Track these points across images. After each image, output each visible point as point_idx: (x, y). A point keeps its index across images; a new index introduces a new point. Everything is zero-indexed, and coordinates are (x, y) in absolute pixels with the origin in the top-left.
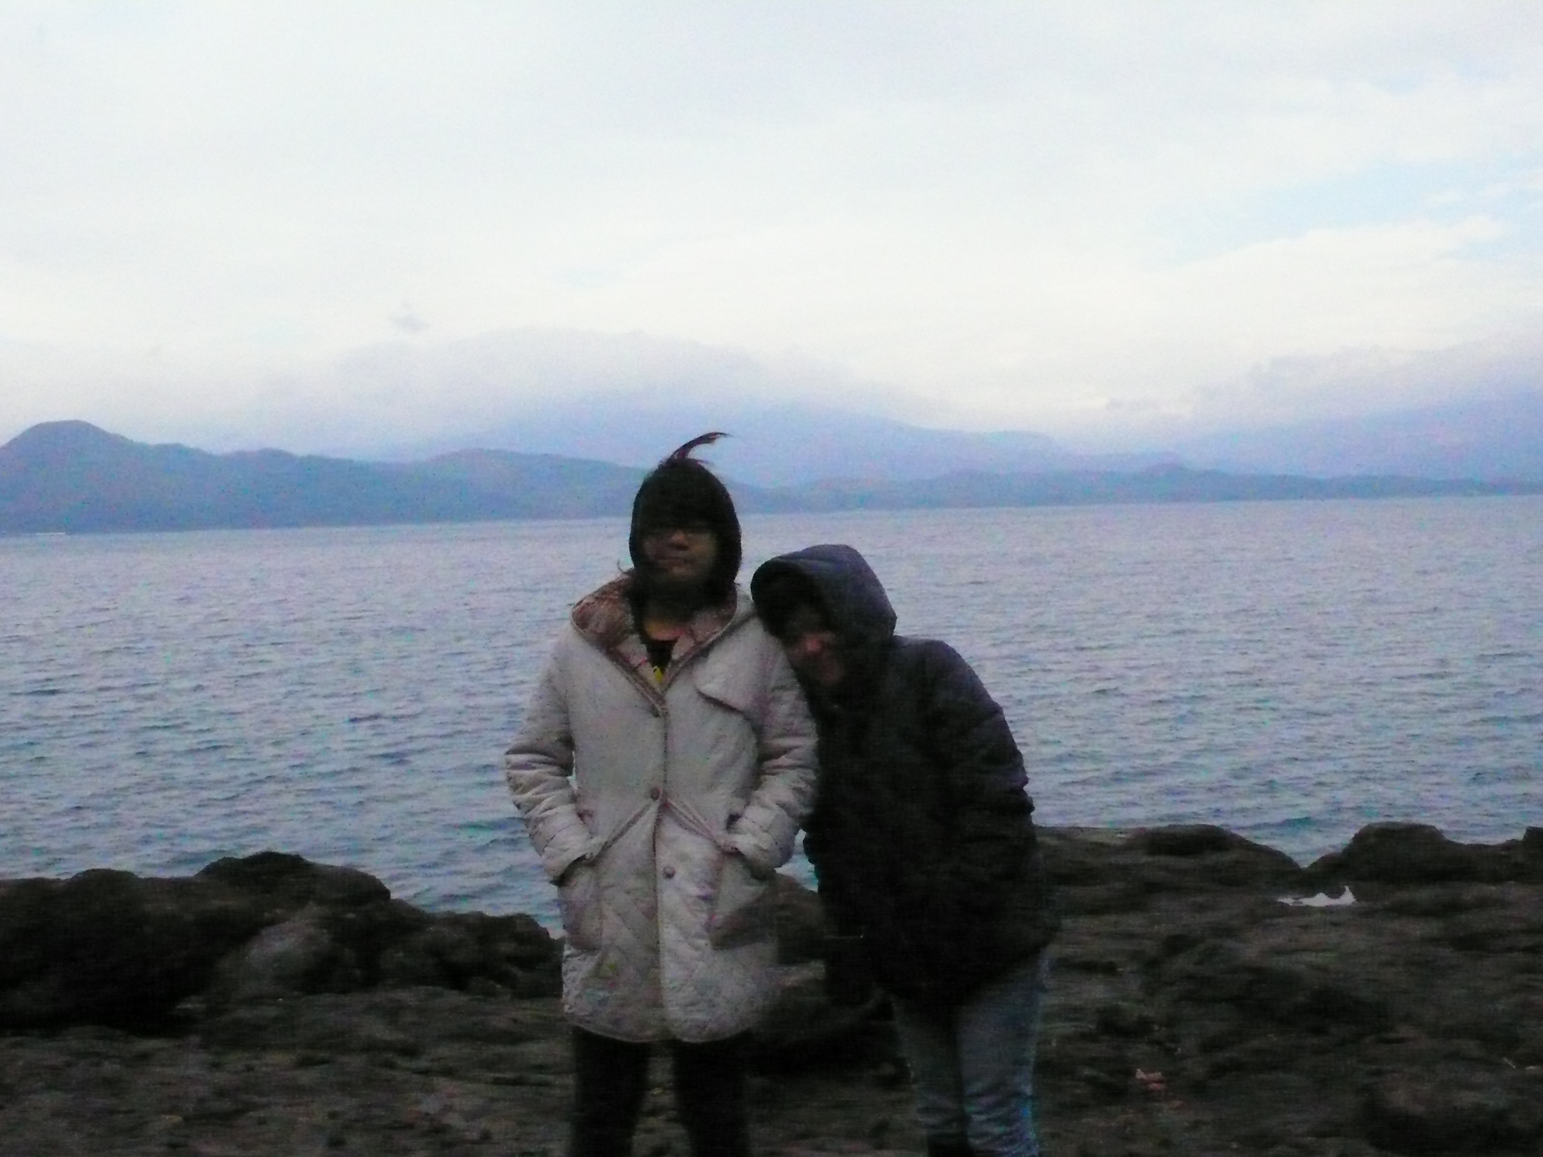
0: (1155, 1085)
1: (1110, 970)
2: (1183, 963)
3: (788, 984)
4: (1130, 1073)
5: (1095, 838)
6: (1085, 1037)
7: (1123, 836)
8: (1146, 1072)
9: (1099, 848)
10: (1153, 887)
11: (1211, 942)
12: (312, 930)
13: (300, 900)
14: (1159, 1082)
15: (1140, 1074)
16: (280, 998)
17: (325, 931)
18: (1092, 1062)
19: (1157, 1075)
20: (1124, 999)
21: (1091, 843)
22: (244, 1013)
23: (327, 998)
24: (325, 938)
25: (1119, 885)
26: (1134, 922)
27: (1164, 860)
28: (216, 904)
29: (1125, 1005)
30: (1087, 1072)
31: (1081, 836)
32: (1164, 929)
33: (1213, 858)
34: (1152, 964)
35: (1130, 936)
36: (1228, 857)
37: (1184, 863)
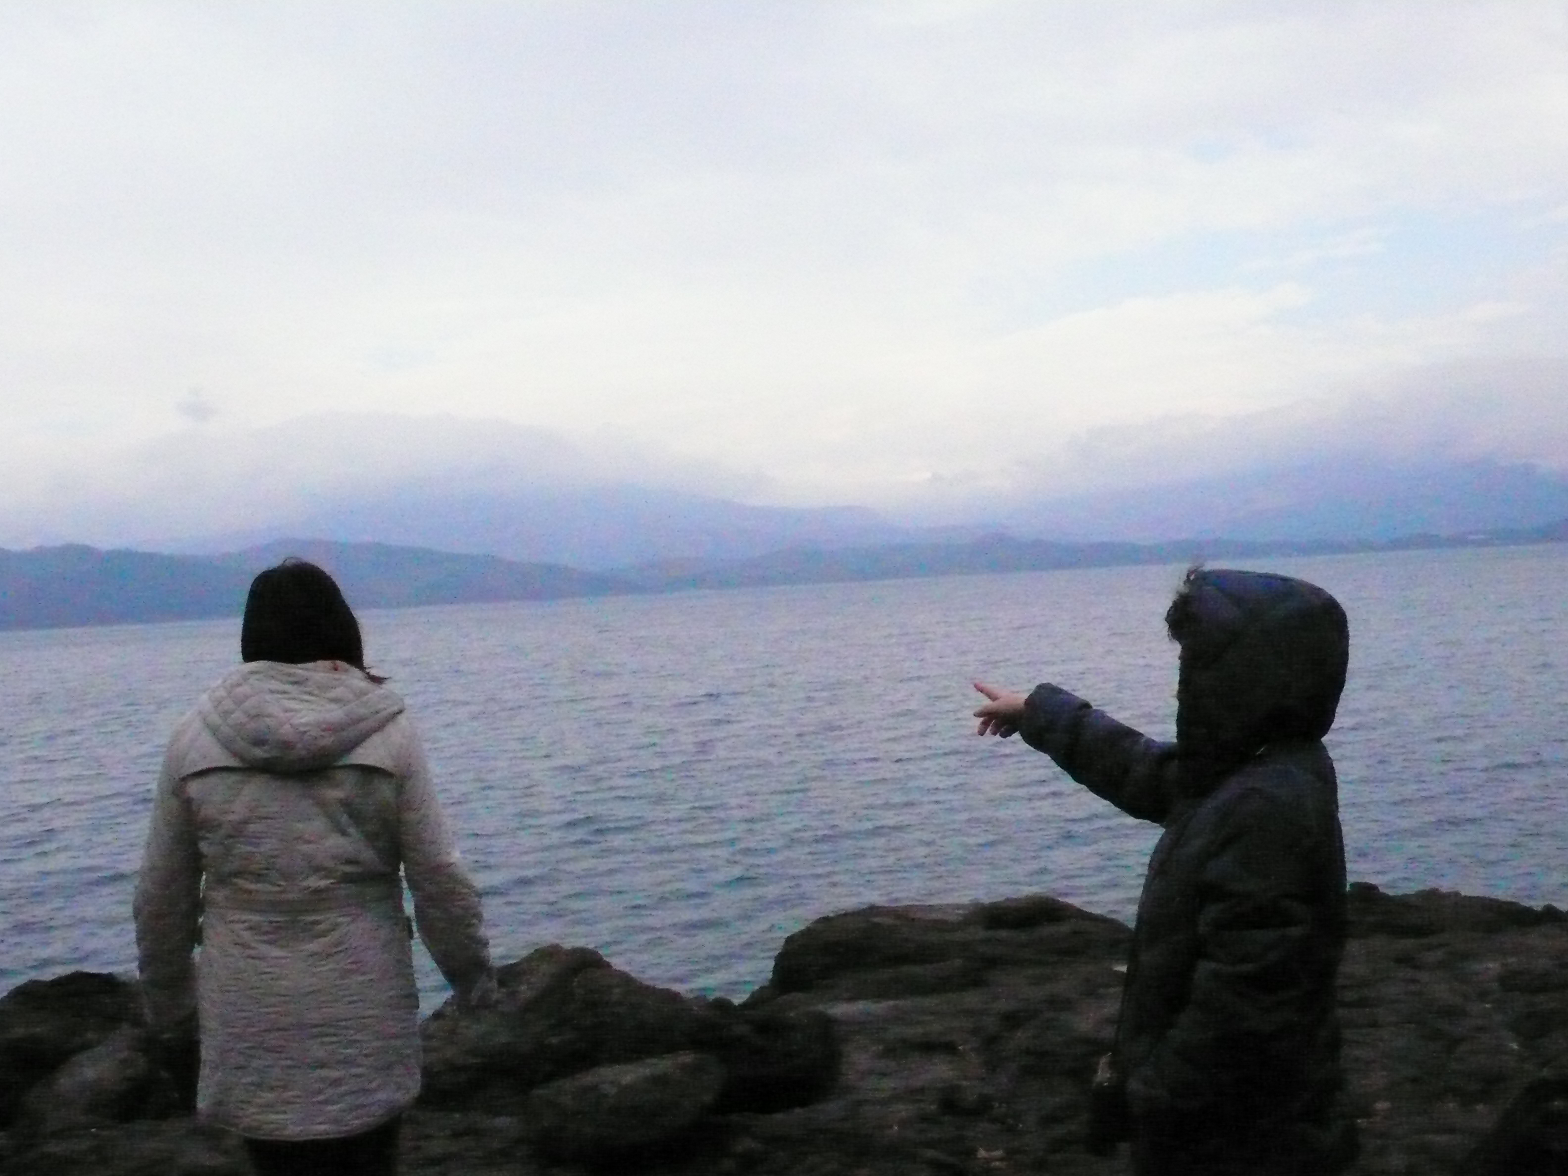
0: (998, 1163)
1: (949, 1048)
2: (1021, 1037)
3: (624, 1082)
4: (971, 1153)
5: (934, 916)
6: (924, 1118)
7: (961, 912)
8: (987, 1150)
9: (940, 926)
10: (992, 962)
11: (1050, 1015)
12: (125, 1054)
13: (113, 1020)
14: (1001, 1159)
15: (982, 1153)
16: (93, 1128)
17: (140, 1054)
18: (930, 1144)
19: (999, 1153)
20: (966, 1078)
21: (930, 921)
22: (54, 1148)
23: (142, 1126)
24: (142, 1062)
25: (958, 962)
26: (972, 999)
27: (1003, 934)
28: (19, 1032)
29: (965, 1083)
30: (930, 1153)
31: (919, 915)
32: (1003, 1005)
33: (1047, 930)
34: (990, 1042)
35: (969, 1013)
36: (1064, 928)
37: (1023, 936)
